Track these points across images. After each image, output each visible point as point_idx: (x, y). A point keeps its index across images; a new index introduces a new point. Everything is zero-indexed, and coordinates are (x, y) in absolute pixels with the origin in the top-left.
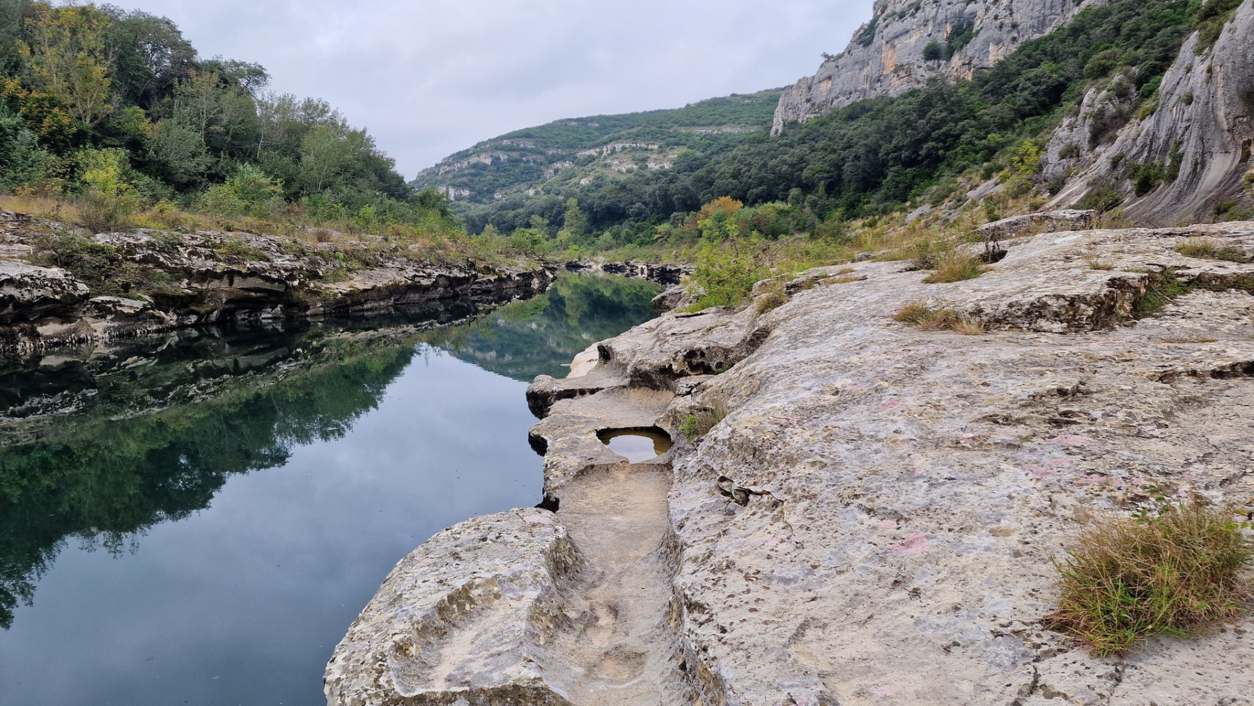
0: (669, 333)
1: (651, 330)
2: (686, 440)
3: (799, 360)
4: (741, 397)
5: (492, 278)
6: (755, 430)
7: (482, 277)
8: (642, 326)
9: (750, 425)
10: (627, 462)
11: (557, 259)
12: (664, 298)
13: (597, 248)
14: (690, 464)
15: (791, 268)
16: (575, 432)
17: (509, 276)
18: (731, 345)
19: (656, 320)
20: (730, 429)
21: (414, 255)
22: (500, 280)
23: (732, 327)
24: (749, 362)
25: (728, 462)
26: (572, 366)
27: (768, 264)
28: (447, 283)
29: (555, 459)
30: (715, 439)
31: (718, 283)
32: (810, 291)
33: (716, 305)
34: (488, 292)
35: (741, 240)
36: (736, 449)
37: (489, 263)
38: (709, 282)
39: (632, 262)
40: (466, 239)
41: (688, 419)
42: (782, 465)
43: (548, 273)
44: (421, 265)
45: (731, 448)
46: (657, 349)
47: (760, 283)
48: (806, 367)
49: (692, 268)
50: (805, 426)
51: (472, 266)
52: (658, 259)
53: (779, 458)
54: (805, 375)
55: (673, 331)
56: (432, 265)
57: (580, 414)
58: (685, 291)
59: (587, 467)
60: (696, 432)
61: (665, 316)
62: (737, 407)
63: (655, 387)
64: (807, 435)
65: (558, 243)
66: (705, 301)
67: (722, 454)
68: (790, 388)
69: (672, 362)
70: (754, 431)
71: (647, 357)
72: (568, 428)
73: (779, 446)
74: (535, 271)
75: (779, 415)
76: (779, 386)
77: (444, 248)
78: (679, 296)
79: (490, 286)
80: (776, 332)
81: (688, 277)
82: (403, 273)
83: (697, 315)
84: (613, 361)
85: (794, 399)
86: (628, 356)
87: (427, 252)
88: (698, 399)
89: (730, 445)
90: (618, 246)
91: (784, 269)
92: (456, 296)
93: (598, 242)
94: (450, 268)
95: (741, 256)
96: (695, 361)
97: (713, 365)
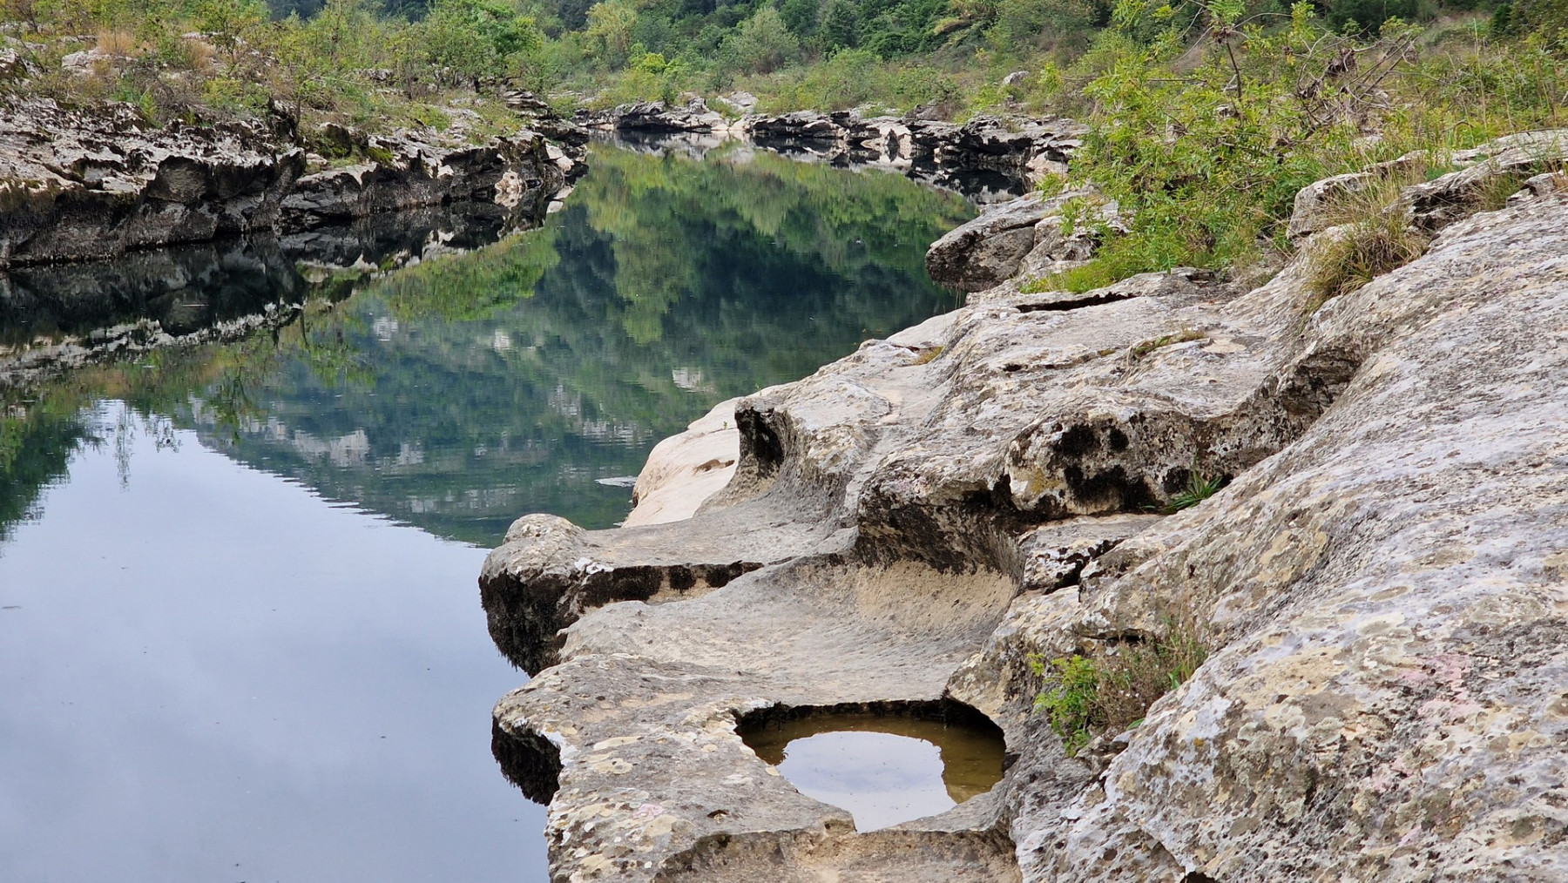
0: (996, 363)
1: (930, 352)
2: (1060, 748)
3: (1466, 458)
4: (1258, 591)
5: (357, 171)
6: (1311, 708)
7: (319, 168)
8: (896, 338)
9: (1293, 690)
10: (849, 826)
11: (588, 101)
12: (972, 240)
13: (731, 65)
14: (1079, 830)
15: (1432, 136)
16: (659, 716)
17: (416, 164)
18: (1220, 407)
19: (951, 317)
20: (1221, 705)
21: (82, 89)
22: (385, 177)
23: (1222, 344)
24: (1284, 469)
25: (1215, 823)
26: (639, 484)
27: (1349, 121)
28: (197, 187)
29: (591, 812)
30: (1170, 740)
31: (1170, 188)
32: (1502, 216)
33: (1162, 264)
34: (340, 220)
35: (1254, 36)
36: (1243, 777)
37: (346, 116)
38: (1138, 186)
39: (855, 114)
40: (266, 33)
41: (1070, 672)
42: (1408, 833)
43: (554, 151)
44: (106, 125)
45: (1225, 770)
46: (953, 421)
47: (1319, 186)
48: (1489, 483)
49: (1075, 136)
50: (1490, 692)
51: (286, 126)
52: (949, 102)
53: (1400, 807)
54: (1489, 514)
55: (1010, 357)
56: (143, 123)
57: (675, 655)
58: (1051, 217)
59: (703, 843)
60: (1095, 718)
61: (981, 304)
62: (1245, 627)
63: (947, 561)
64: (1497, 725)
65: (591, 47)
66: (1124, 252)
67: (1193, 795)
68: (1439, 559)
69: (1011, 471)
70: (1308, 710)
71: (919, 450)
72: (633, 704)
73: (1400, 763)
74: (506, 145)
75: (1399, 654)
76: (1397, 552)
77: (188, 63)
78: (1027, 234)
79: (349, 198)
80: (1382, 362)
81: (1057, 168)
82: (43, 151)
83: (1096, 301)
84: (794, 465)
85: (1452, 595)
86: (848, 446)
87: (129, 80)
88: (1106, 598)
89: (1224, 760)
90: (808, 54)
91: (1407, 138)
92: (227, 234)
93: (735, 42)
94: (208, 135)
95: (1251, 91)
96: (1090, 465)
97: (1156, 478)
